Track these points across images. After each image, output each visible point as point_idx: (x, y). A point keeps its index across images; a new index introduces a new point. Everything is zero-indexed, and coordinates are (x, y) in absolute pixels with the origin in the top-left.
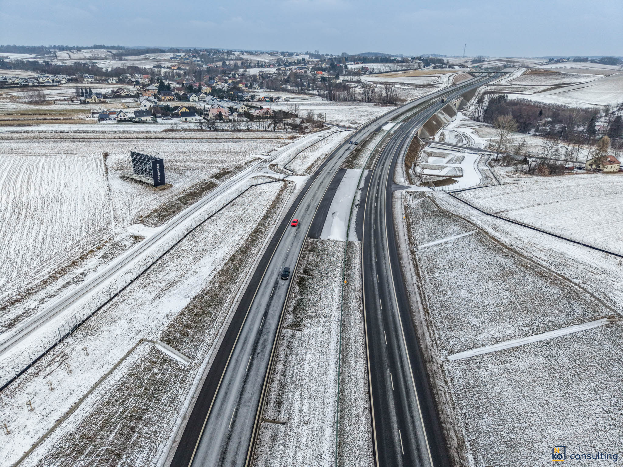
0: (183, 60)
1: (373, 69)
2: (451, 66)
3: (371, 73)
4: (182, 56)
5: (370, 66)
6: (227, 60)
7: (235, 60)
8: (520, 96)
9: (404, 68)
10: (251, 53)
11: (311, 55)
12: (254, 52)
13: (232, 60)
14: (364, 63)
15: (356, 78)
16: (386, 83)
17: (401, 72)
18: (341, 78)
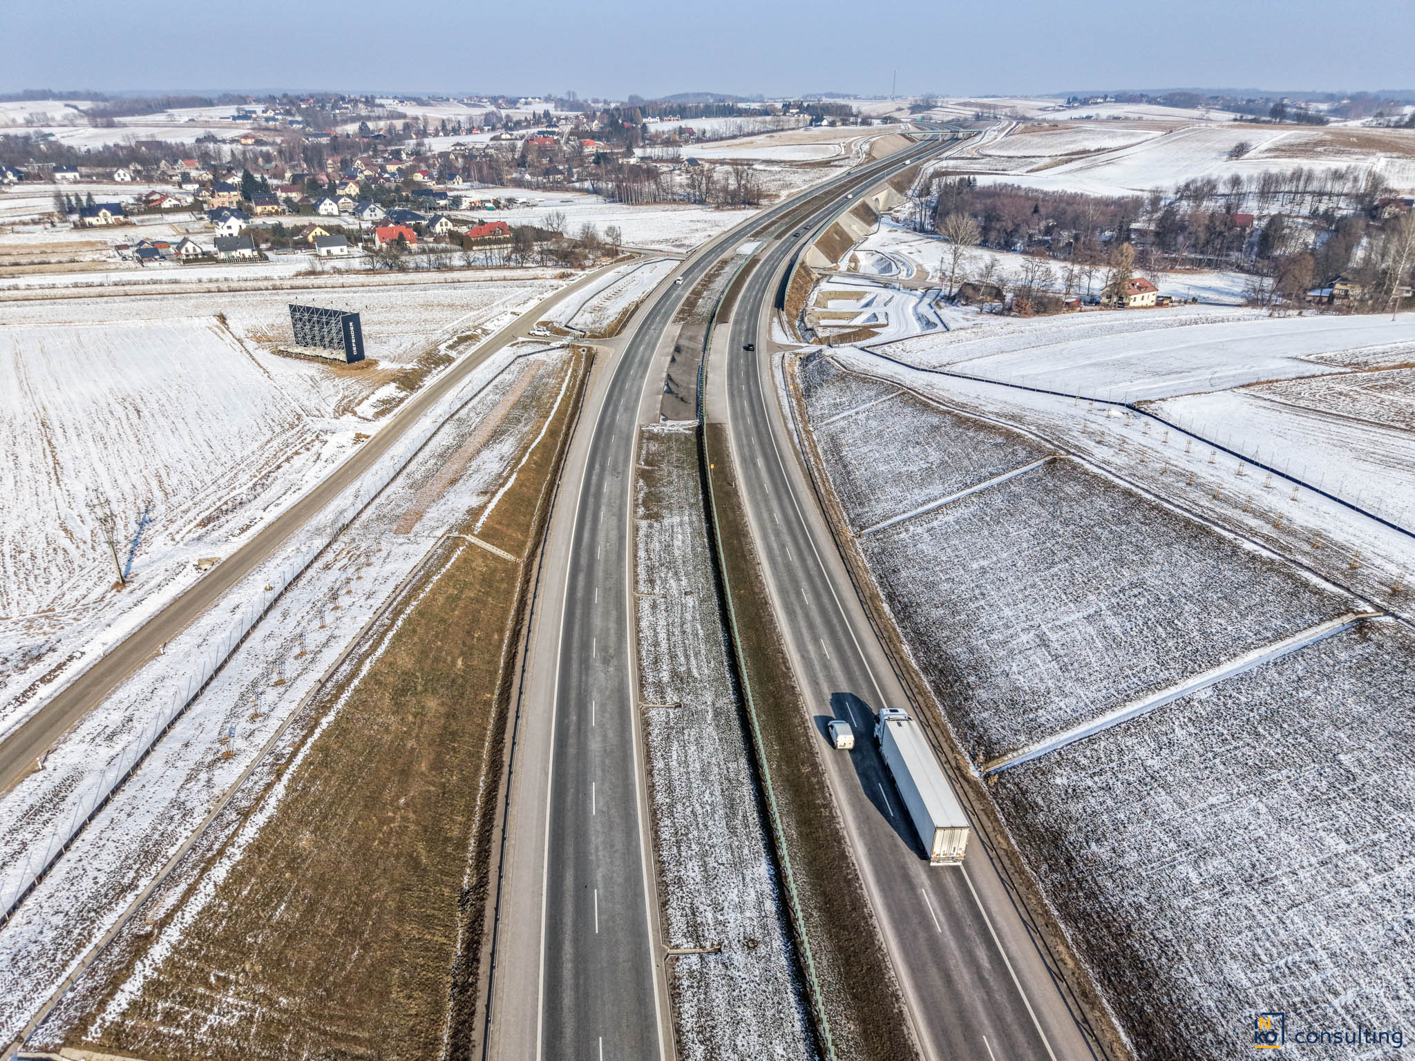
0: (264, 124)
1: (704, 132)
2: (866, 121)
3: (699, 140)
4: (259, 113)
5: (696, 124)
6: (369, 118)
7: (388, 118)
8: (1000, 180)
9: (770, 127)
10: (420, 102)
11: (561, 103)
12: (425, 98)
13: (379, 118)
14: (683, 117)
15: (671, 151)
16: (734, 162)
17: (762, 137)
18: (638, 152)
